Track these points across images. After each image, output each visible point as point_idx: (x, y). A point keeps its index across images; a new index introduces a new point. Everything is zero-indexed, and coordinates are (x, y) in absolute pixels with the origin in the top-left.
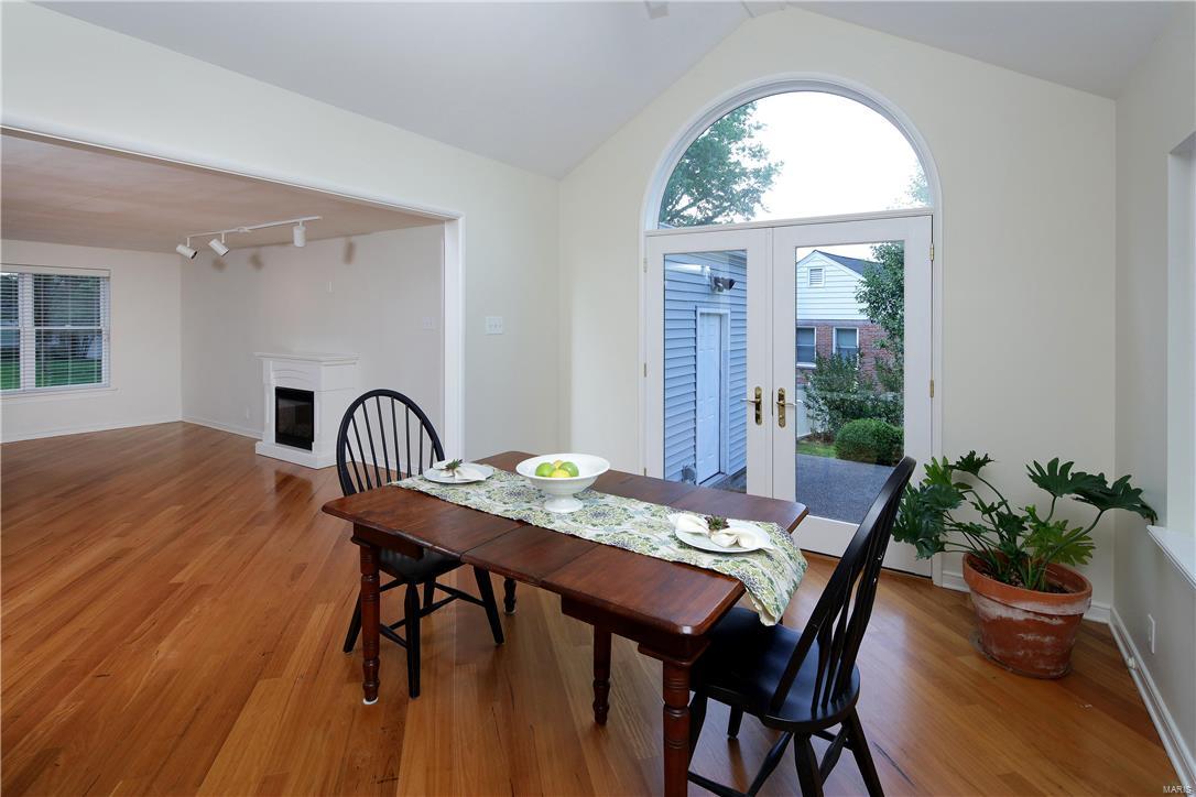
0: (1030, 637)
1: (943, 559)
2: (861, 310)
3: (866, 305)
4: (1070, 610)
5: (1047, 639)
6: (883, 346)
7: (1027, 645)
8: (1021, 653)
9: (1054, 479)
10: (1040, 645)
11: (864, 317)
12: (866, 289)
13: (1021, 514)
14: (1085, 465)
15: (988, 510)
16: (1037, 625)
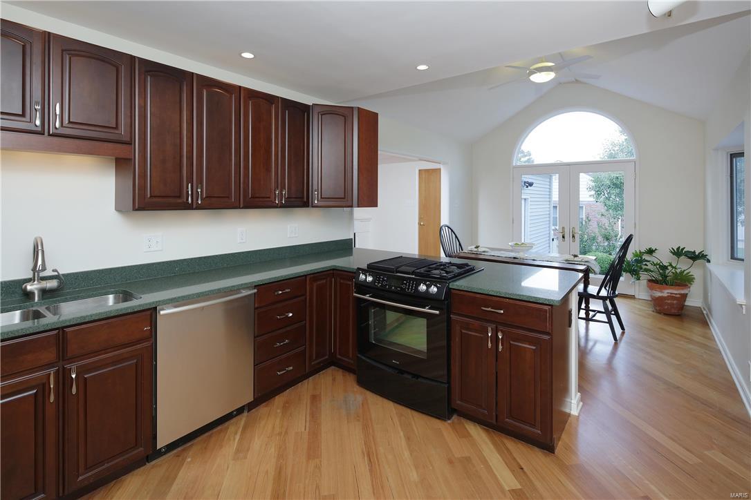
0: (669, 302)
1: (639, 283)
2: (590, 196)
3: (593, 192)
4: (683, 292)
5: (675, 302)
6: (602, 215)
7: (668, 304)
8: (666, 307)
9: (678, 253)
10: (673, 304)
11: (592, 199)
12: (593, 184)
13: (666, 264)
14: (689, 248)
15: (655, 265)
16: (671, 297)
